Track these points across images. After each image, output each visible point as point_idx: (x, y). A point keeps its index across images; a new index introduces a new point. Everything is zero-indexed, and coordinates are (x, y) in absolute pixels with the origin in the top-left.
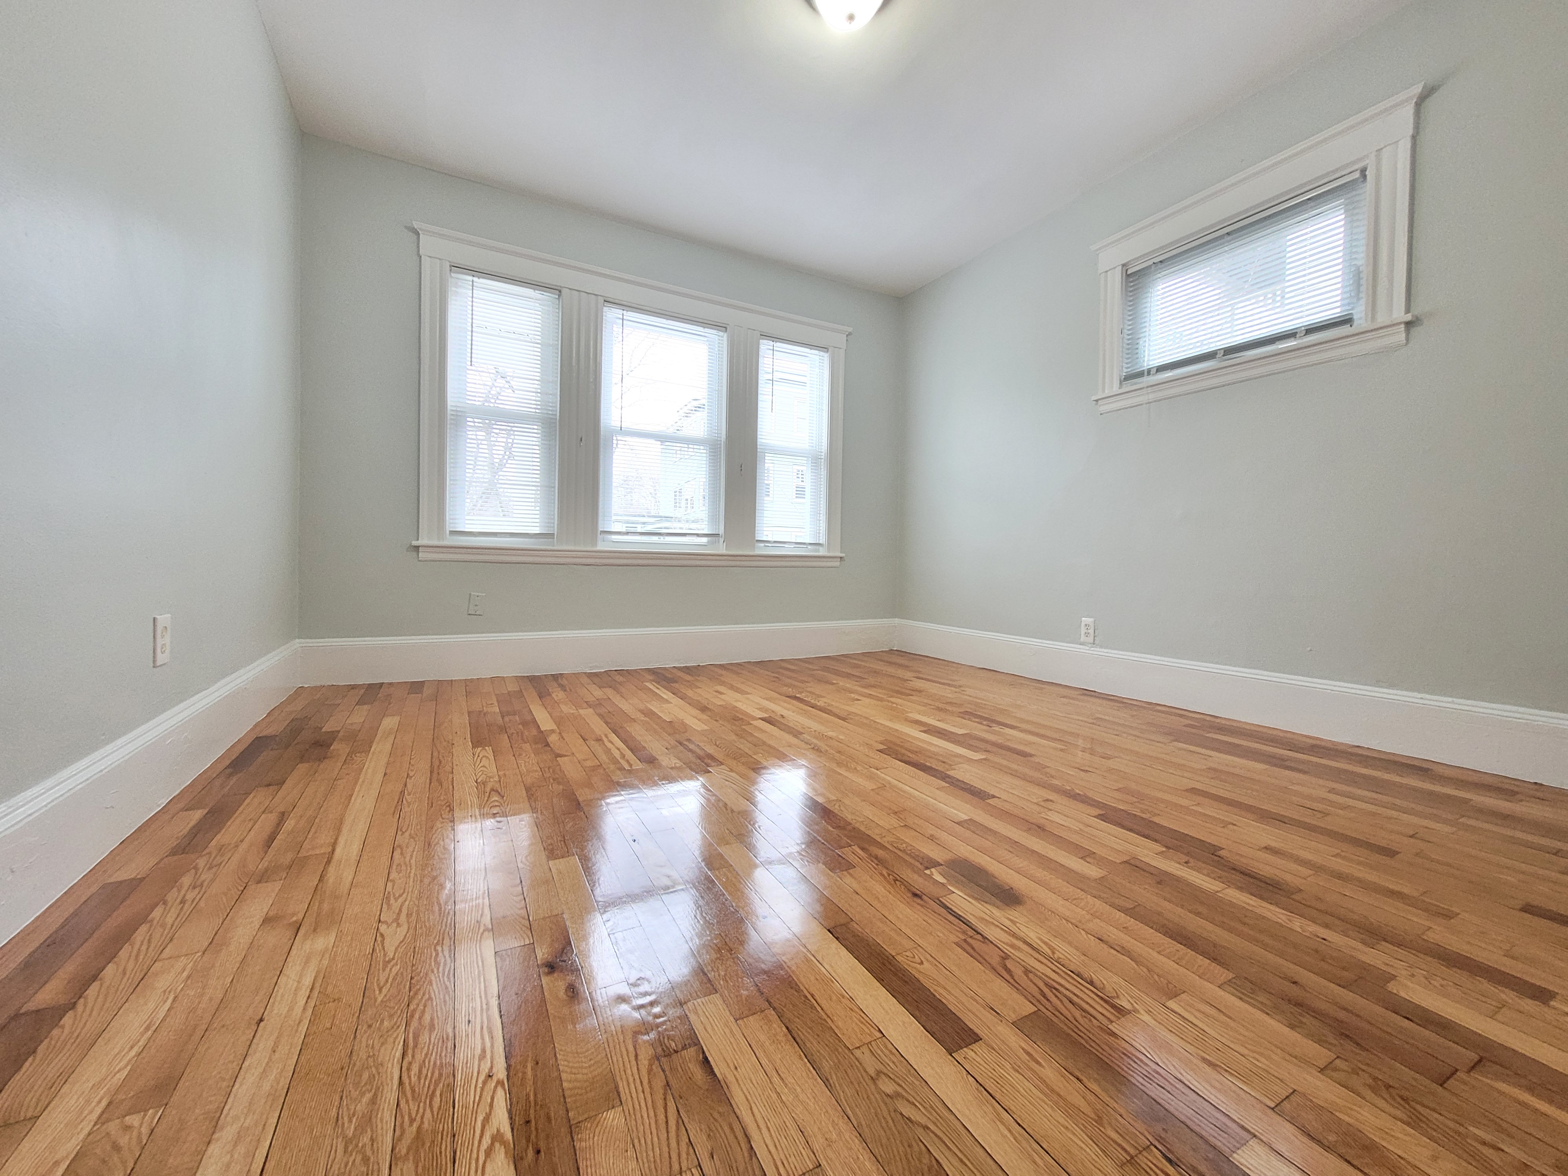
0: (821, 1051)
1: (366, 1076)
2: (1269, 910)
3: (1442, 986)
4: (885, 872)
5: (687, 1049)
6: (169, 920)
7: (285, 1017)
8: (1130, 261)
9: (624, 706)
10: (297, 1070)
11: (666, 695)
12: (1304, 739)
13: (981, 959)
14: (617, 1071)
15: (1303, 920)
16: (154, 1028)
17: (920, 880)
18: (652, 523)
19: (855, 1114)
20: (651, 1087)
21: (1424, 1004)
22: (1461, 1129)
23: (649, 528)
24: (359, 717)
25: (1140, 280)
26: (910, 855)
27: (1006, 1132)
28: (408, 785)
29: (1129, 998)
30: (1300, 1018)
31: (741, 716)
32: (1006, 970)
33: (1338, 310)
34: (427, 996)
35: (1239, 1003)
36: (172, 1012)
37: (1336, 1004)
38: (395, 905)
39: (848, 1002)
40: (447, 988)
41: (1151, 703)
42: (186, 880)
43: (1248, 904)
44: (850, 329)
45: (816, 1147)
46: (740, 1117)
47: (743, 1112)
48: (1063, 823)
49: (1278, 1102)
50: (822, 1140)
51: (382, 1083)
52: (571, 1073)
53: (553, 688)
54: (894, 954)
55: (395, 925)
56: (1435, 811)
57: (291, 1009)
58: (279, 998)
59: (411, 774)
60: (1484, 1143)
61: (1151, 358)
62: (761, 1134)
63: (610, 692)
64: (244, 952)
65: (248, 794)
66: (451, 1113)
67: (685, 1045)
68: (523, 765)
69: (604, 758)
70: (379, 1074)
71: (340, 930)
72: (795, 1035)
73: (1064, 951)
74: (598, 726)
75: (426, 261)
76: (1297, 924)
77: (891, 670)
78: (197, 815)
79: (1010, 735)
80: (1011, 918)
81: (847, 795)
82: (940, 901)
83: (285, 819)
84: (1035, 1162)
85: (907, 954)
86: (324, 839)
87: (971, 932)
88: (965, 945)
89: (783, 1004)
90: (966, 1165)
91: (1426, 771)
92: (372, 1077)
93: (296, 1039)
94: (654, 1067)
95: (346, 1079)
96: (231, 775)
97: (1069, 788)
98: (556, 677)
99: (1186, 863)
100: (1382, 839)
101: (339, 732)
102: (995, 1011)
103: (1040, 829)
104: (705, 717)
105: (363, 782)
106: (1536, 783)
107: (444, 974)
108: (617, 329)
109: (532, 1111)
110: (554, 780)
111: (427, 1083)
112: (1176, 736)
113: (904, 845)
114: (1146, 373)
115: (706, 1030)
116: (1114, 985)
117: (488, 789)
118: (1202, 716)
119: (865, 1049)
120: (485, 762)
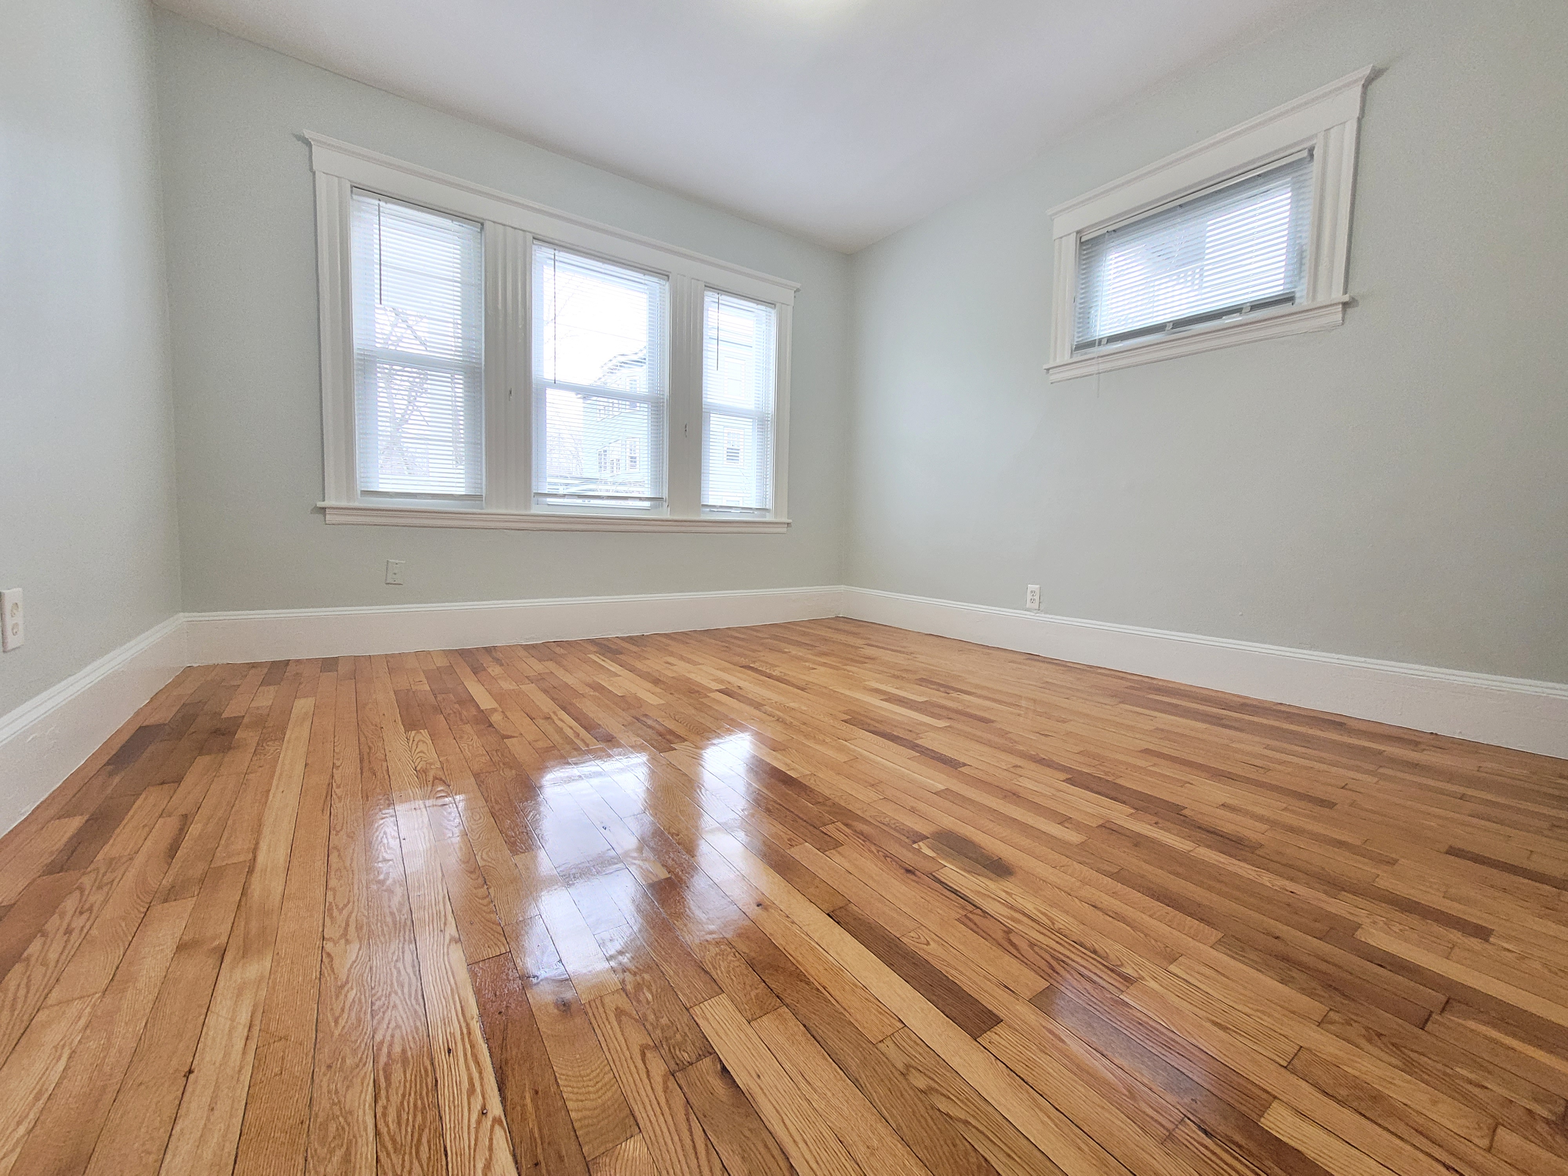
0: (845, 1049)
1: (332, 1127)
2: (1241, 867)
3: (1401, 930)
4: (873, 848)
5: (702, 1059)
6: (53, 956)
7: (221, 1065)
8: (1085, 228)
9: (570, 680)
10: (245, 1131)
11: (614, 667)
12: (1235, 699)
13: (984, 935)
14: (629, 1093)
15: (1271, 875)
16: (46, 1096)
17: (910, 855)
18: (576, 485)
19: (892, 1115)
20: (670, 1108)
21: (1389, 950)
22: (1448, 1071)
23: (573, 490)
24: (266, 699)
25: (1093, 249)
26: (895, 829)
27: (1046, 1119)
28: (336, 777)
29: (1134, 966)
30: (1288, 972)
31: (697, 689)
32: (1012, 945)
33: (1281, 288)
34: (393, 1024)
35: (1232, 962)
36: (70, 1072)
37: (1317, 956)
38: (341, 919)
39: (863, 993)
40: (416, 1012)
41: (1091, 667)
42: (70, 904)
43: (1220, 862)
44: (798, 285)
45: (859, 1157)
46: (772, 1131)
47: (776, 1126)
48: (1035, 789)
49: (1289, 1061)
50: (863, 1149)
51: (354, 1137)
52: (577, 1100)
53: (486, 661)
54: (898, 936)
55: (343, 941)
56: (1358, 763)
57: (227, 1055)
58: (209, 1042)
59: (338, 763)
60: (1470, 1082)
61: (1102, 328)
62: (799, 1148)
63: (551, 665)
64: (157, 990)
65: (138, 795)
66: (444, 1163)
67: (700, 1055)
68: (466, 748)
69: (556, 738)
70: (349, 1125)
71: (276, 953)
72: (815, 1033)
73: (1062, 920)
74: (545, 704)
75: (321, 179)
76: (1266, 879)
77: (842, 638)
78: (75, 823)
79: (969, 701)
80: (1006, 889)
81: (820, 769)
82: (934, 876)
83: (188, 823)
84: (1080, 1148)
85: (912, 934)
86: (241, 844)
87: (970, 908)
88: (965, 921)
89: (795, 999)
90: (1014, 1159)
91: (1341, 724)
92: (340, 1130)
93: (239, 1091)
94: (669, 1084)
95: (308, 1135)
96: (111, 774)
97: (1033, 753)
98: (488, 650)
99: (1156, 823)
100: (1319, 791)
101: (243, 717)
102: (1011, 990)
103: (1014, 796)
104: (658, 690)
105: (281, 774)
106: (1432, 733)
107: (410, 995)
108: (548, 271)
109: (539, 1151)
110: (504, 764)
111: (409, 1130)
112: (1121, 697)
113: (887, 819)
114: (1097, 344)
115: (719, 1036)
116: (1118, 954)
117: (431, 778)
118: (1141, 678)
119: (888, 1042)
120: (421, 747)
